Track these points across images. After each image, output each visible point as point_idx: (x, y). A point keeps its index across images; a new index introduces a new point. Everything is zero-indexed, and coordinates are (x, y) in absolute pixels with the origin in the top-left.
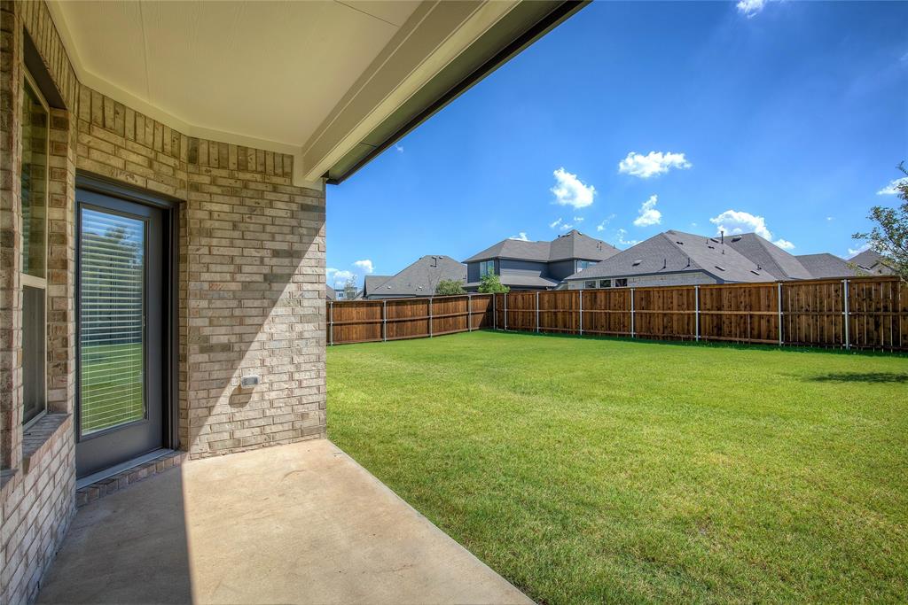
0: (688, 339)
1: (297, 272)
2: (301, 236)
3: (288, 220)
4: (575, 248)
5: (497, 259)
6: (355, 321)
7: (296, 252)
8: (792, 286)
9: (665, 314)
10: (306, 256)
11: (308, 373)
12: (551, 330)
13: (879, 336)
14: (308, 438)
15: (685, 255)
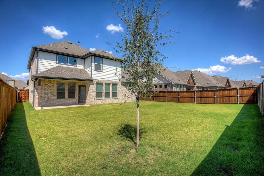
6: (186, 97)
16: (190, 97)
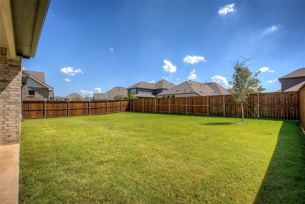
0: (184, 114)
1: (7, 87)
2: (10, 75)
3: (4, 70)
4: (163, 85)
5: (137, 88)
6: (78, 108)
7: (7, 80)
8: (211, 97)
9: (178, 106)
10: (12, 82)
11: (11, 121)
12: (147, 111)
13: (232, 112)
14: (11, 143)
15: (191, 88)
16: (83, 109)
